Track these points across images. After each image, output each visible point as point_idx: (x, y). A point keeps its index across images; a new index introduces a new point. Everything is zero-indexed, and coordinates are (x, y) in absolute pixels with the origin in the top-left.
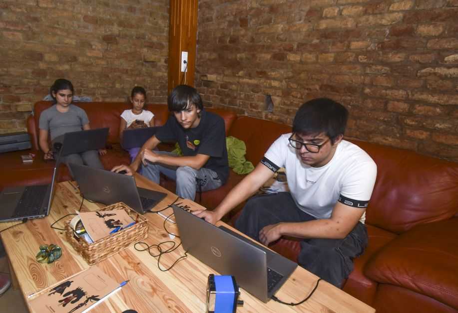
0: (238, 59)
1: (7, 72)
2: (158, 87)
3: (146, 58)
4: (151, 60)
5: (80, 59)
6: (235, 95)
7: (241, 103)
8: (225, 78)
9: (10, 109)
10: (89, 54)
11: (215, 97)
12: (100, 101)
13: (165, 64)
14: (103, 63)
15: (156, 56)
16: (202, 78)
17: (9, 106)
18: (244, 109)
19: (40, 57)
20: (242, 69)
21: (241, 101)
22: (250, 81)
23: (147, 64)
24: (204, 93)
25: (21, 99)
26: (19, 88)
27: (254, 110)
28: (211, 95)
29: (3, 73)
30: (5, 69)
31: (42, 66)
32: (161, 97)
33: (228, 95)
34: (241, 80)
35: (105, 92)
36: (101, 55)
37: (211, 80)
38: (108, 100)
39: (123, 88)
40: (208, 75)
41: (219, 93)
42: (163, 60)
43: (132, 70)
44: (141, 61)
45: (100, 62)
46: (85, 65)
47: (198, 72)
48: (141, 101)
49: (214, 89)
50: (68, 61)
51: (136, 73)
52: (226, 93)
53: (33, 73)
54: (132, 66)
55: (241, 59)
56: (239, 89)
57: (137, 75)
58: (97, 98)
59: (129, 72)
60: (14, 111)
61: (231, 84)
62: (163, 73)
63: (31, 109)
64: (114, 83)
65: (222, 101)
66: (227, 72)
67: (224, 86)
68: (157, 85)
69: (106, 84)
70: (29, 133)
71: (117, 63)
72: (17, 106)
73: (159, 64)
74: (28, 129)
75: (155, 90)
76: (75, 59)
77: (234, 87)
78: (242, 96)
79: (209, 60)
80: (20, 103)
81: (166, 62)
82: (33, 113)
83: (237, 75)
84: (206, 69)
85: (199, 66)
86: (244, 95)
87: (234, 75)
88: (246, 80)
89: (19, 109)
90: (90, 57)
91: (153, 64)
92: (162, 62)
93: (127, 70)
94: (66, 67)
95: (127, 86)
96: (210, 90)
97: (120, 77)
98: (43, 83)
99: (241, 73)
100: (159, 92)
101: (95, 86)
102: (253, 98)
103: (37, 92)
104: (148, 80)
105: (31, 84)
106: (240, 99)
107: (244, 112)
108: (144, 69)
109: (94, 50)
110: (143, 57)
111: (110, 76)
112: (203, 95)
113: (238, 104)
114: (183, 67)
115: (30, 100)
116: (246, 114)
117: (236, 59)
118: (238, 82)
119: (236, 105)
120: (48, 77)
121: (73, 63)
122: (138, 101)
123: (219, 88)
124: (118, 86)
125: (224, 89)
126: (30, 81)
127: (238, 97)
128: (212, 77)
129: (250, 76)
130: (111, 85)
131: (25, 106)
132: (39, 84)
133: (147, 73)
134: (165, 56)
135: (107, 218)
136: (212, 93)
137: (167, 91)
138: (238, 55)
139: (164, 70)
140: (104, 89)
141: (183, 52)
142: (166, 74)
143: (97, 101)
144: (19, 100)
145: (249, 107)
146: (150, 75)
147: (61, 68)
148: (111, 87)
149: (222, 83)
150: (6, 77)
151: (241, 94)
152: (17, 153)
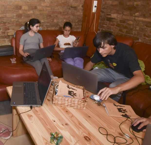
0: (135, 5)
1: (6, 16)
2: (77, 21)
3: (72, 5)
4: (75, 6)
5: (39, 7)
6: (132, 27)
7: (136, 33)
8: (124, 16)
9: (5, 34)
10: (43, 5)
11: (115, 28)
12: (46, 29)
13: (82, 8)
14: (49, 9)
15: (78, 4)
16: (107, 16)
17: (4, 33)
18: (138, 37)
19: (20, 8)
20: (137, 11)
21: (136, 31)
22: (144, 19)
23: (72, 9)
24: (106, 25)
25: (10, 29)
26: (10, 24)
27: (147, 38)
28: (112, 27)
29: (4, 16)
30: (5, 15)
31: (21, 12)
32: (78, 26)
33: (126, 28)
34: (137, 18)
35: (49, 24)
36: (49, 5)
37: (113, 17)
38: (49, 29)
39: (58, 22)
40: (112, 15)
41: (118, 25)
42: (81, 6)
43: (63, 12)
44: (69, 7)
45: (48, 8)
46: (40, 11)
47: (103, 12)
48: (69, 31)
49: (114, 23)
50: (33, 9)
51: (65, 13)
52: (124, 26)
53: (16, 16)
54: (64, 10)
55: (137, 5)
56: (135, 24)
57: (66, 15)
58: (44, 28)
59: (62, 13)
60: (6, 35)
61: (128, 20)
62: (80, 13)
63: (14, 34)
64: (53, 20)
65: (120, 30)
66: (125, 13)
67: (123, 21)
68: (76, 20)
69: (49, 20)
70: (11, 46)
71: (56, 8)
72: (8, 32)
73: (78, 8)
74: (11, 44)
75: (75, 22)
76: (36, 8)
77: (131, 22)
78: (138, 28)
79: (112, 5)
80: (9, 31)
81: (82, 7)
82: (14, 36)
83: (134, 15)
84: (109, 11)
85: (104, 8)
86: (139, 28)
87: (131, 15)
88: (141, 19)
89: (9, 34)
90: (43, 6)
91: (75, 8)
92: (80, 7)
93: (61, 12)
94: (31, 12)
95: (60, 21)
96: (111, 23)
97: (57, 16)
98: (20, 21)
99: (137, 14)
100: (77, 24)
101: (44, 21)
102: (146, 31)
103: (17, 25)
104: (72, 17)
105: (15, 21)
106: (136, 30)
107: (138, 39)
108: (70, 11)
109: (45, 2)
110: (70, 4)
111: (52, 16)
112: (106, 26)
113: (134, 34)
114: (94, 10)
115: (13, 29)
116: (140, 41)
117: (133, 5)
118: (134, 19)
119: (132, 34)
120: (22, 18)
121: (34, 10)
122: (67, 31)
123: (119, 23)
124: (55, 21)
125: (123, 23)
126: (15, 20)
127: (134, 29)
128: (114, 16)
129: (144, 16)
130: (52, 20)
131: (11, 32)
132: (18, 21)
133: (71, 13)
134: (83, 3)
135: (71, 90)
136: (113, 25)
137: (81, 23)
138: (135, 3)
139: (81, 11)
140: (48, 22)
141: (94, 1)
142: (82, 14)
143: (44, 29)
144: (9, 30)
145: (143, 36)
146: (73, 15)
147: (29, 13)
148: (52, 22)
149: (121, 19)
150: (5, 18)
151: (136, 27)
152: (8, 57)
